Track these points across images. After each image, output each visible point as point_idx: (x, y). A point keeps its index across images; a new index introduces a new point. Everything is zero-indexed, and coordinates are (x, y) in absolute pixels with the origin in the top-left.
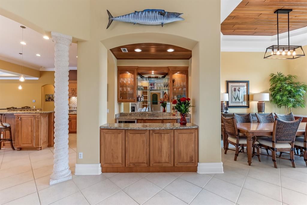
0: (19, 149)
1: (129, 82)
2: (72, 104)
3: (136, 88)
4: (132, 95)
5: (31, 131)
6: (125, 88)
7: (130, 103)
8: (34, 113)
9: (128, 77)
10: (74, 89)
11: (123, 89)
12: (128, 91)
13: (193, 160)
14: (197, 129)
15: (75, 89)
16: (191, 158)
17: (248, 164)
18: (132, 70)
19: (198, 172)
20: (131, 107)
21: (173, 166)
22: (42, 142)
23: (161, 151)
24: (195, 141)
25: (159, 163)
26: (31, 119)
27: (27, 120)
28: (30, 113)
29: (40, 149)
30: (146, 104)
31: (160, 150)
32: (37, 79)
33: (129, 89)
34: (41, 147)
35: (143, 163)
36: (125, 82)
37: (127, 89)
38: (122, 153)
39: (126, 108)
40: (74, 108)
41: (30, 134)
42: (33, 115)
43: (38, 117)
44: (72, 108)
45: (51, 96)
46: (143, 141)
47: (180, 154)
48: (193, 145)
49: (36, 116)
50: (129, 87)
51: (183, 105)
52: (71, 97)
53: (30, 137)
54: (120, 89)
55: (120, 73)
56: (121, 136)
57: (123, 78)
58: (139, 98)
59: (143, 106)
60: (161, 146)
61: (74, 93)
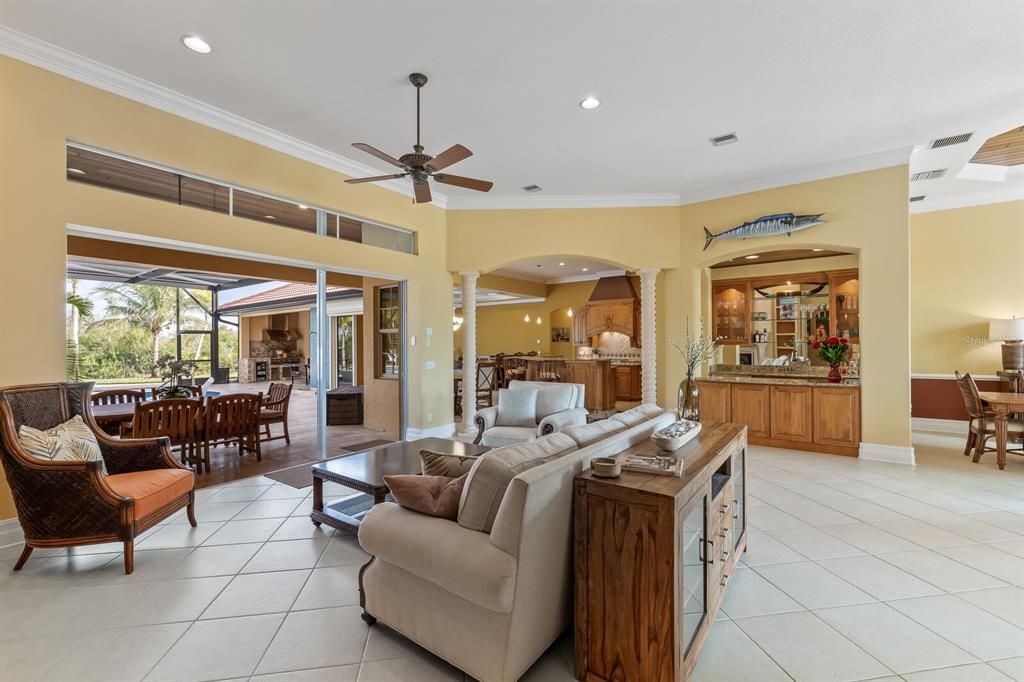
1: (735, 307)
2: (604, 346)
3: (750, 316)
4: (740, 332)
6: (726, 318)
7: (738, 347)
9: (734, 298)
10: (609, 315)
11: (723, 320)
12: (734, 324)
13: (849, 437)
14: (859, 389)
16: (846, 434)
17: (998, 466)
18: (740, 285)
19: (861, 456)
20: (741, 355)
21: (810, 440)
23: (790, 416)
24: (854, 406)
25: (786, 434)
30: (788, 347)
31: (788, 416)
32: (543, 300)
33: (734, 319)
35: (759, 431)
36: (726, 307)
37: (729, 320)
38: (726, 409)
39: (729, 355)
40: (608, 355)
44: (604, 355)
45: (561, 332)
46: (759, 402)
47: (823, 425)
48: (850, 414)
50: (734, 316)
51: (830, 350)
52: (602, 333)
54: (718, 321)
55: (717, 293)
56: (724, 392)
57: (724, 301)
58: (757, 337)
59: (780, 353)
60: (790, 409)
61: (610, 326)
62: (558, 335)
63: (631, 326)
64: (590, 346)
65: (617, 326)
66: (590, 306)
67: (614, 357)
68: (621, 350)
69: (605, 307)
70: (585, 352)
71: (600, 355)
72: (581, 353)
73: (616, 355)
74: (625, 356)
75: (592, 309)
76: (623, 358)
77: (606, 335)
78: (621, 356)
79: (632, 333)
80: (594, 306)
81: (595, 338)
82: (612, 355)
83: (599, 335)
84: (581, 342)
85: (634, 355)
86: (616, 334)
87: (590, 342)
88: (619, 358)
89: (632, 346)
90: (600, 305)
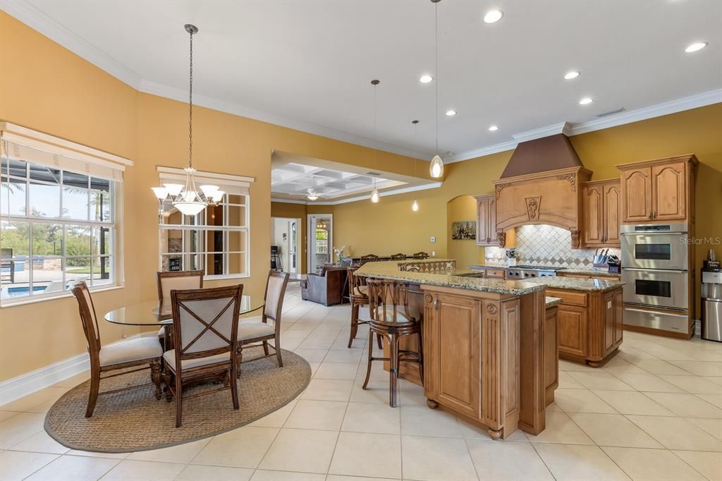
0: (433, 405)
2: (525, 247)
5: (471, 358)
8: (478, 290)
10: (533, 198)
15: (538, 200)
22: (505, 410)
26: (470, 312)
27: (457, 312)
28: (465, 288)
29: (498, 434)
34: (502, 429)
40: (532, 260)
41: (466, 366)
42: (477, 299)
43: (491, 305)
44: (525, 260)
45: (464, 227)
49: (487, 302)
52: (521, 226)
53: (467, 379)
61: (535, 213)
62: (462, 231)
63: (574, 214)
64: (503, 245)
65: (549, 214)
66: (503, 186)
67: (542, 264)
68: (553, 254)
69: (527, 188)
70: (495, 255)
71: (518, 260)
72: (489, 255)
73: (546, 260)
74: (561, 261)
75: (505, 190)
76: (557, 265)
77: (528, 230)
78: (553, 261)
79: (575, 225)
80: (510, 184)
81: (510, 234)
82: (538, 260)
83: (516, 229)
84: (489, 240)
85: (577, 262)
86: (545, 228)
87: (502, 239)
88: (549, 264)
89: (576, 246)
90: (519, 183)
